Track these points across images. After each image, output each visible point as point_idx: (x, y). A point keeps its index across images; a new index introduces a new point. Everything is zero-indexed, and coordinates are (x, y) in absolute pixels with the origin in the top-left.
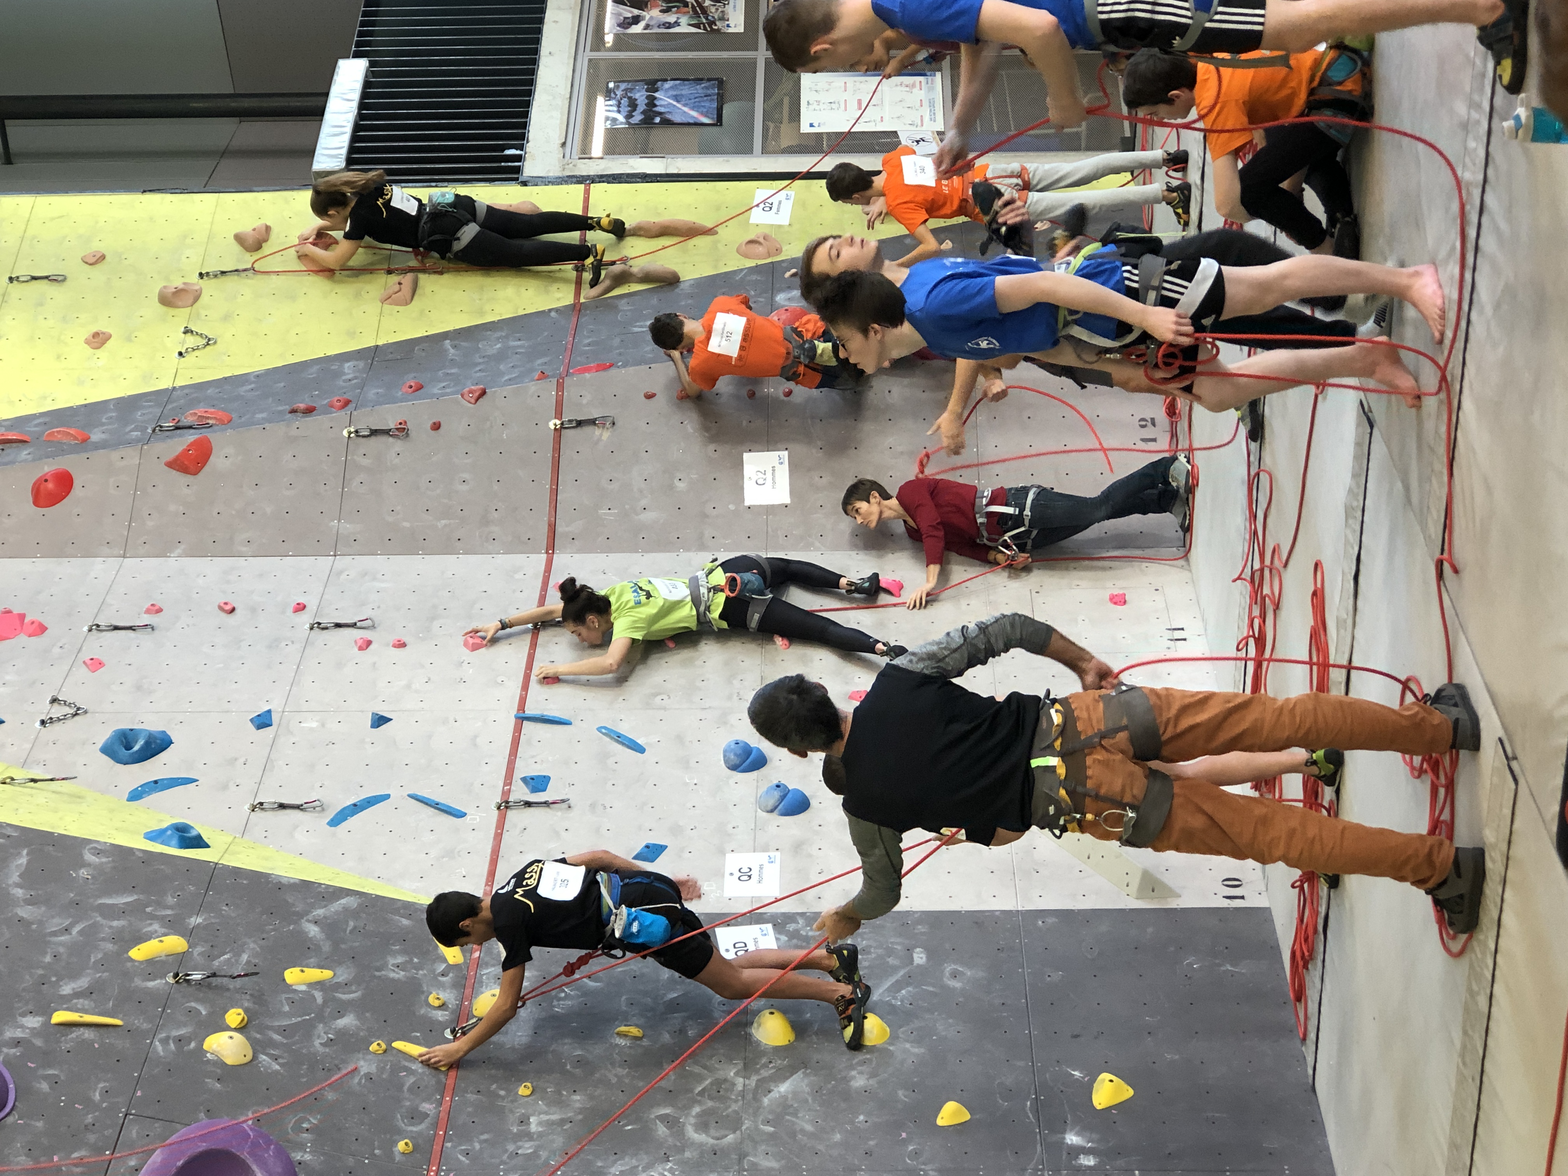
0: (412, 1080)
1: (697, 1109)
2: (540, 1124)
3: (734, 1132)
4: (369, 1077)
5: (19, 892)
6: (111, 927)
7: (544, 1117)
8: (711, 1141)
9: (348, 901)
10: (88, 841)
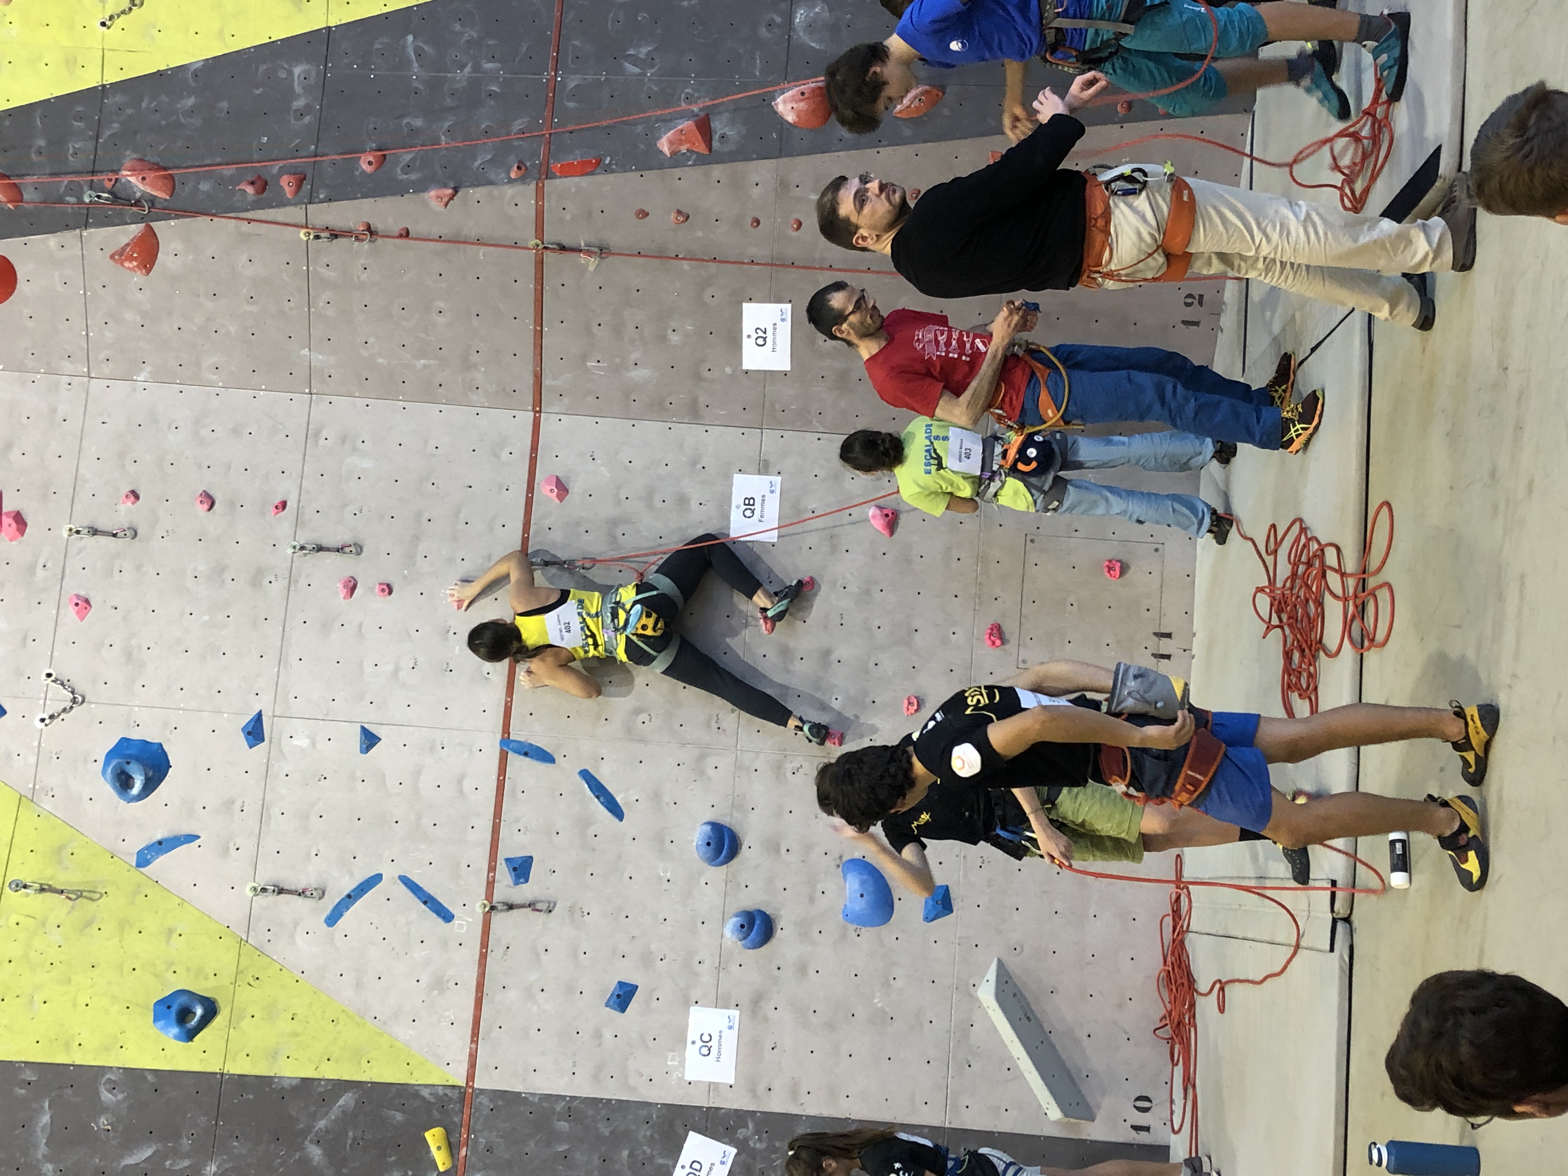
9: (346, 1100)
10: (102, 1070)
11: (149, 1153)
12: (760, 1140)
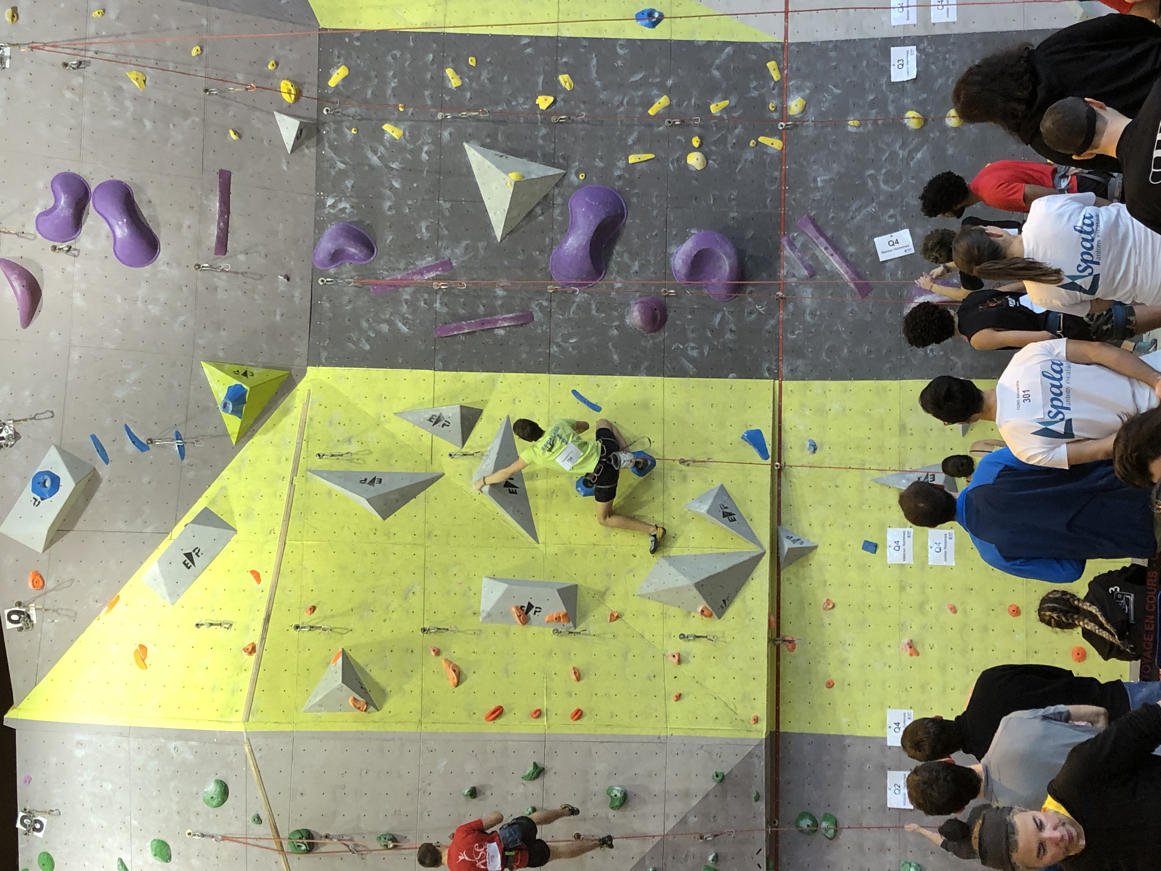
0: (769, 159)
1: (884, 171)
2: (822, 181)
3: (899, 184)
4: (752, 162)
5: (598, 83)
6: (638, 96)
7: (823, 178)
8: (890, 190)
9: (729, 50)
10: (617, 40)
11: (641, 76)
12: (931, 48)
